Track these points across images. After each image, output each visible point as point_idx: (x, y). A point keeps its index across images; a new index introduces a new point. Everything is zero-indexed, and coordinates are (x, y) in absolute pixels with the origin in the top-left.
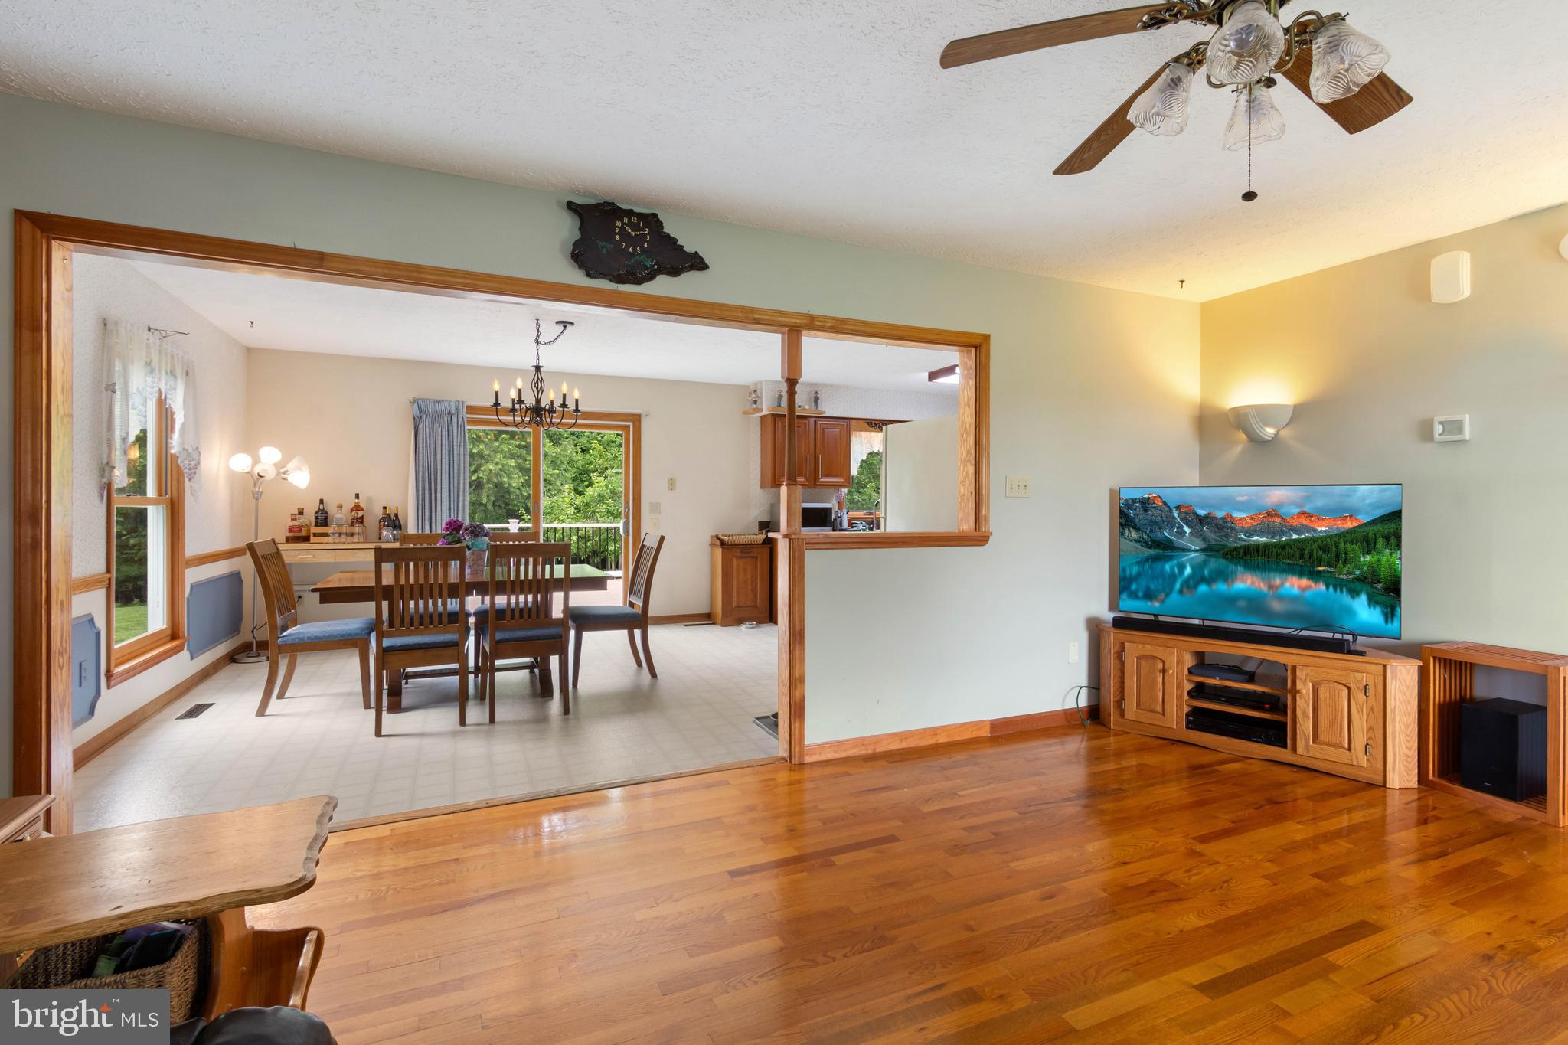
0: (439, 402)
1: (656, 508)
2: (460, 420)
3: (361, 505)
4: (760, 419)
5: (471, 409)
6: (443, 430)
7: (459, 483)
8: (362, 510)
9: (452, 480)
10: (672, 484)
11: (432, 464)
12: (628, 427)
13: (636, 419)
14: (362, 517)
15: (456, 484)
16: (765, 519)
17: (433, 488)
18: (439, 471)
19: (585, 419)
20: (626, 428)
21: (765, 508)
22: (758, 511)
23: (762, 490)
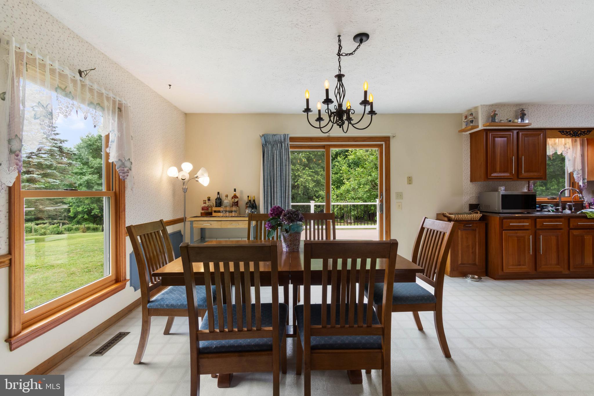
0: (275, 135)
1: (400, 195)
2: (286, 145)
3: (237, 195)
4: (469, 135)
5: (292, 139)
6: (278, 151)
7: (286, 182)
8: (237, 197)
9: (282, 180)
10: (410, 180)
11: (272, 171)
12: (382, 145)
13: (387, 140)
14: (237, 202)
15: (284, 183)
16: (474, 202)
17: (272, 185)
18: (275, 175)
19: (356, 142)
20: (380, 146)
21: (474, 195)
22: (469, 197)
23: (472, 183)
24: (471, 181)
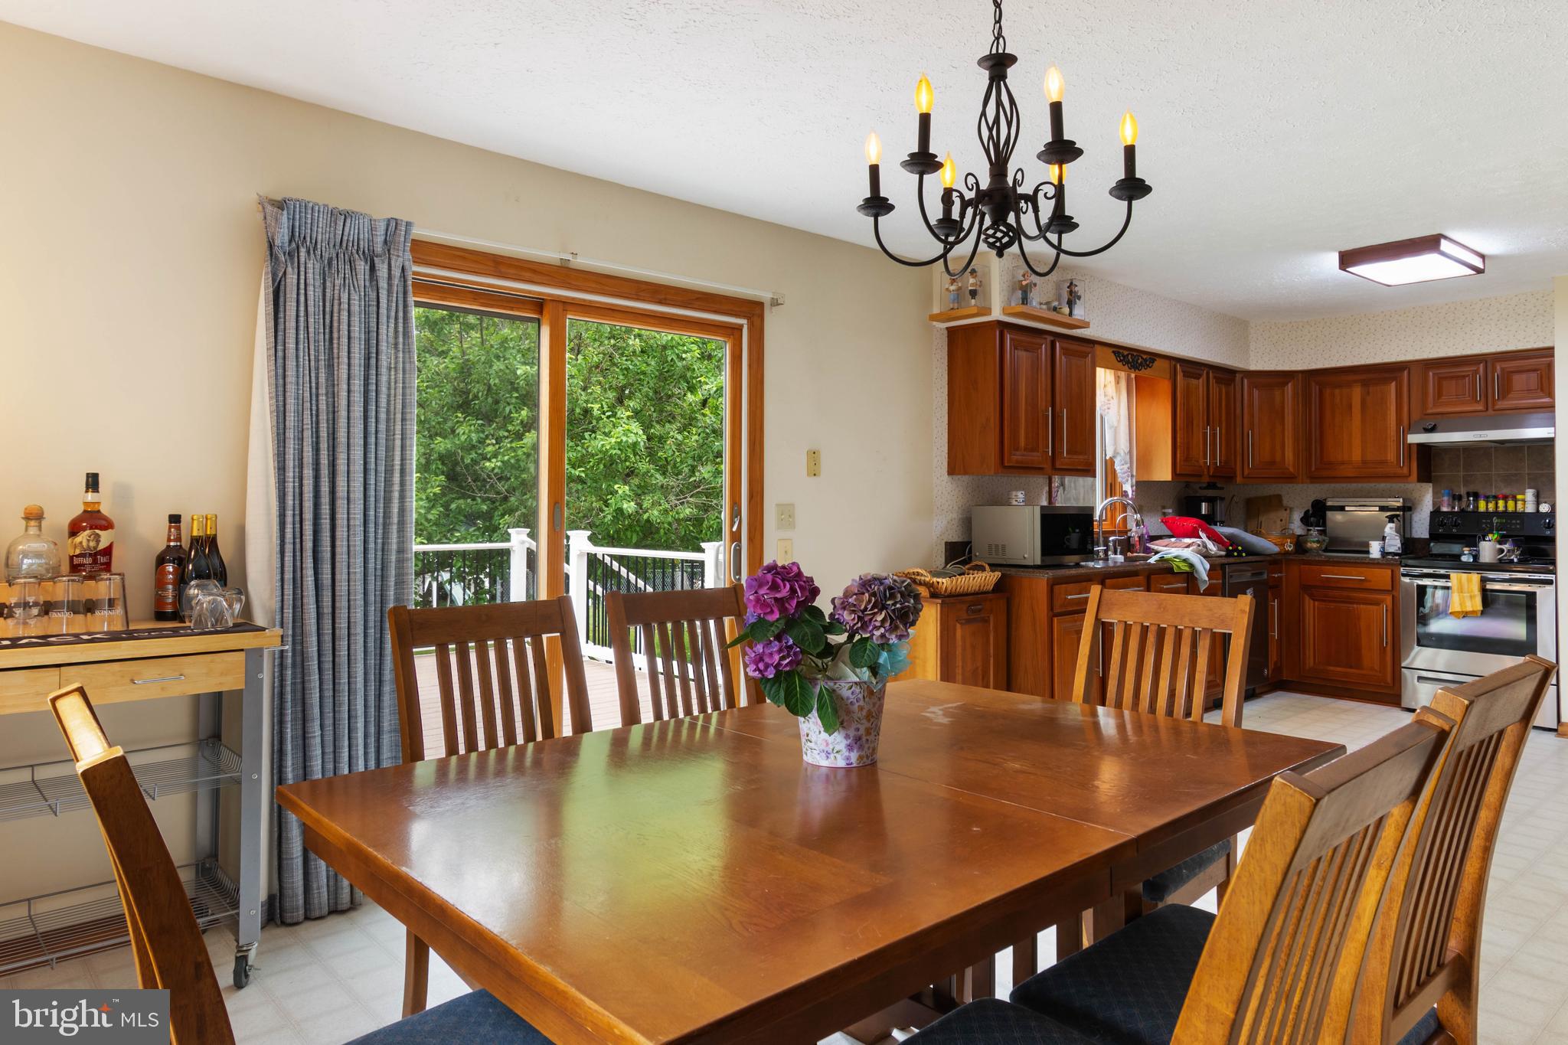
0: (347, 215)
1: (787, 514)
2: (396, 272)
3: (105, 510)
4: (946, 332)
5: (424, 251)
6: (355, 297)
7: (389, 449)
8: (108, 525)
9: (372, 440)
10: (814, 463)
11: (322, 391)
12: (740, 328)
13: (753, 310)
14: (108, 551)
15: (382, 453)
16: (955, 537)
17: (324, 461)
18: (343, 413)
19: (660, 302)
20: (733, 332)
21: (955, 515)
22: (945, 522)
23: (951, 477)
24: (951, 471)
